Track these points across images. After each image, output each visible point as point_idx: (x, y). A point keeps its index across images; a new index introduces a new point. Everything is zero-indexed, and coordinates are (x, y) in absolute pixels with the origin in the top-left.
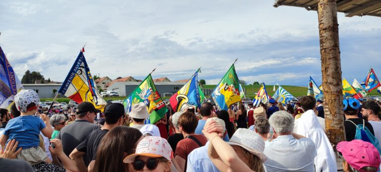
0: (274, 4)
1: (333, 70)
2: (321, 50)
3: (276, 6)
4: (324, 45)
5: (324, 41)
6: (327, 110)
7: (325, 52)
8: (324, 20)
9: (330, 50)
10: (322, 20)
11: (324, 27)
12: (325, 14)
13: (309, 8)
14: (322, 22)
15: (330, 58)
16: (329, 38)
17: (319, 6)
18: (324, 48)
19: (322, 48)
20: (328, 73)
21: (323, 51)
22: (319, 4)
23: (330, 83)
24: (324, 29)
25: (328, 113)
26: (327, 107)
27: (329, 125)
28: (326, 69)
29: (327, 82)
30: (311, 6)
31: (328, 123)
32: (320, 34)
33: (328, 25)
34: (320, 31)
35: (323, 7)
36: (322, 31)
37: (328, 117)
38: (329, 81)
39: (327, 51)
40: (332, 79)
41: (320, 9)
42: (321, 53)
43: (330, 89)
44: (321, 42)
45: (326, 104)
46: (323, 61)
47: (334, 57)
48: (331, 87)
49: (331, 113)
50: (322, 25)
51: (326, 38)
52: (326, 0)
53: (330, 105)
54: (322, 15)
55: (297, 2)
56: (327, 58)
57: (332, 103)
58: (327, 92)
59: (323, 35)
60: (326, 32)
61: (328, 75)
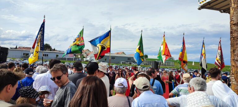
0: (198, 8)
2: (231, 38)
3: (199, 9)
4: (234, 34)
5: (233, 32)
6: (233, 78)
7: (234, 39)
8: (234, 19)
9: (237, 38)
10: (232, 19)
11: (234, 23)
12: (235, 14)
13: (222, 11)
14: (233, 20)
15: (237, 44)
16: (237, 30)
17: (231, 9)
18: (233, 36)
19: (232, 37)
20: (235, 54)
21: (232, 39)
22: (231, 8)
23: (237, 60)
24: (234, 25)
25: (234, 80)
26: (233, 76)
27: (234, 88)
28: (234, 51)
29: (234, 60)
30: (223, 10)
32: (231, 27)
33: (237, 22)
34: (231, 26)
35: (234, 10)
37: (233, 82)
38: (235, 59)
39: (235, 39)
40: (237, 57)
41: (232, 11)
42: (231, 40)
43: (236, 64)
44: (231, 33)
45: (233, 74)
49: (236, 80)
50: (232, 22)
51: (235, 30)
52: (236, 6)
53: (235, 75)
54: (233, 15)
55: (214, 7)
56: (235, 43)
57: (237, 73)
58: (233, 66)
59: (233, 28)
60: (235, 26)
61: (235, 55)
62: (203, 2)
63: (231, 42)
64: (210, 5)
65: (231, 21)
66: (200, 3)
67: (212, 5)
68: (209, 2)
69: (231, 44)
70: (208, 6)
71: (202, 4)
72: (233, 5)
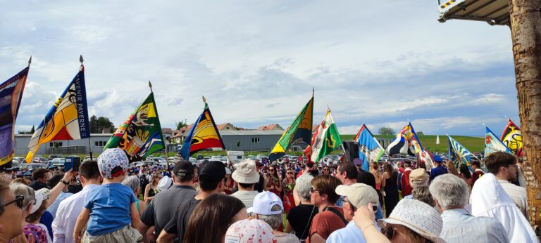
0: (439, 18)
1: (538, 113)
2: (517, 84)
3: (442, 20)
4: (522, 75)
5: (521, 69)
6: (530, 173)
7: (524, 85)
8: (522, 39)
9: (532, 84)
10: (517, 40)
11: (521, 50)
12: (522, 29)
13: (493, 21)
14: (518, 42)
15: (532, 96)
16: (530, 65)
17: (513, 19)
18: (523, 80)
19: (519, 81)
20: (530, 118)
21: (521, 84)
22: (512, 16)
23: (535, 133)
24: (521, 53)
25: (532, 178)
26: (530, 168)
27: (534, 196)
28: (527, 112)
29: (528, 132)
30: (495, 19)
31: (531, 194)
32: (516, 60)
33: (528, 46)
34: (515, 56)
35: (518, 20)
36: (517, 56)
37: (531, 184)
38: (531, 130)
39: (528, 84)
40: (535, 127)
41: (514, 24)
42: (517, 88)
43: (533, 141)
44: (518, 71)
45: (528, 164)
46: (522, 99)
47: (538, 95)
48: (536, 138)
49: (536, 178)
50: (517, 47)
51: (525, 66)
52: (522, 10)
53: (533, 166)
54: (518, 32)
55: (475, 14)
56: (528, 95)
57: (537, 162)
58: (529, 146)
59: (519, 61)
60: (524, 56)
61: (530, 121)
62: (448, 4)
63: (519, 93)
64: (464, 10)
65: (514, 46)
66: (443, 7)
67: (468, 9)
68: (462, 3)
69: (519, 97)
70: (462, 12)
71: (447, 8)
72: (516, 9)
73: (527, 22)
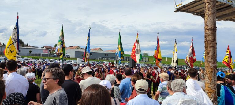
0: (175, 11)
1: (212, 54)
2: (205, 41)
3: (176, 12)
4: (207, 38)
5: (207, 36)
6: (207, 77)
7: (208, 43)
8: (208, 24)
9: (211, 42)
10: (207, 24)
11: (208, 28)
12: (209, 20)
14: (207, 25)
15: (210, 47)
16: (211, 34)
17: (206, 15)
18: (207, 40)
19: (206, 40)
20: (209, 56)
21: (207, 42)
23: (210, 62)
24: (208, 29)
25: (208, 79)
26: (207, 75)
27: (208, 86)
28: (208, 53)
29: (208, 61)
31: (207, 85)
32: (205, 32)
33: (210, 27)
34: (205, 30)
35: (208, 16)
36: (206, 30)
37: (207, 81)
38: (209, 60)
39: (209, 42)
40: (211, 59)
41: (206, 17)
42: (205, 43)
43: (209, 65)
44: (206, 37)
45: (206, 74)
46: (206, 48)
47: (213, 46)
48: (210, 64)
49: (209, 79)
50: (207, 27)
51: (209, 35)
52: (210, 12)
53: (209, 75)
54: (207, 21)
55: (188, 10)
56: (209, 46)
57: (210, 73)
58: (207, 67)
59: (207, 33)
60: (209, 31)
61: (209, 57)
62: (179, 5)
63: (205, 45)
64: (185, 8)
65: (205, 26)
66: (177, 6)
67: (187, 8)
68: (184, 5)
69: (205, 47)
70: (184, 9)
71: (178, 7)
72: (207, 11)
73: (211, 17)
